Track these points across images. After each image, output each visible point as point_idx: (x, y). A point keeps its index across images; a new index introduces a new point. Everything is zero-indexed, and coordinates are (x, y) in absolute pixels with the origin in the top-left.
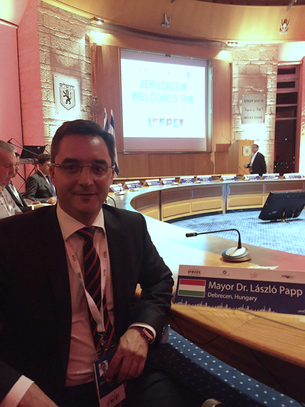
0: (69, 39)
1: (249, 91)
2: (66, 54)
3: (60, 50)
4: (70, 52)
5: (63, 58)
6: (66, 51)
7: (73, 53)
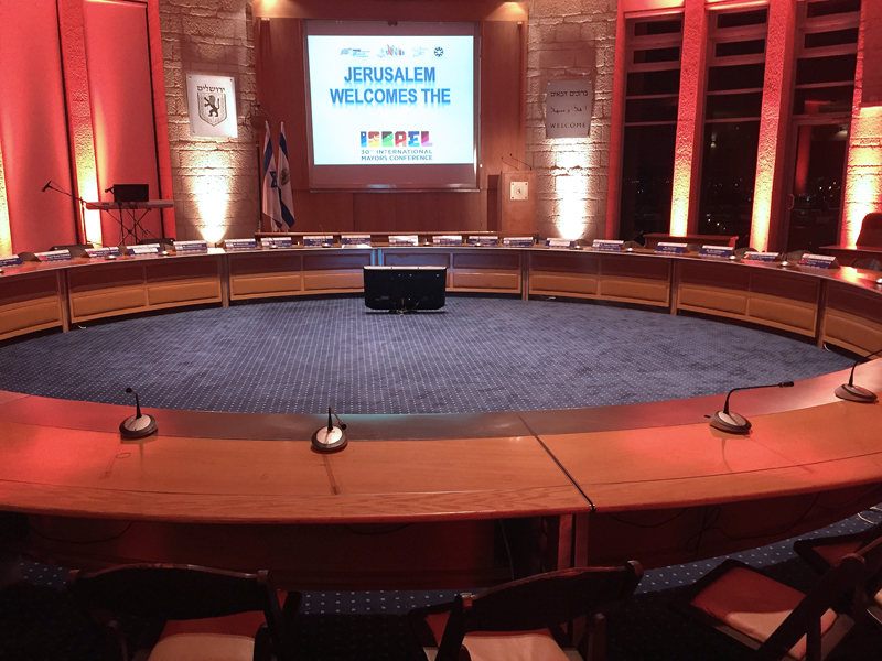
0: (216, 17)
1: (561, 75)
2: (209, 41)
3: (200, 35)
4: (218, 37)
5: (205, 46)
6: (211, 36)
7: (222, 38)
